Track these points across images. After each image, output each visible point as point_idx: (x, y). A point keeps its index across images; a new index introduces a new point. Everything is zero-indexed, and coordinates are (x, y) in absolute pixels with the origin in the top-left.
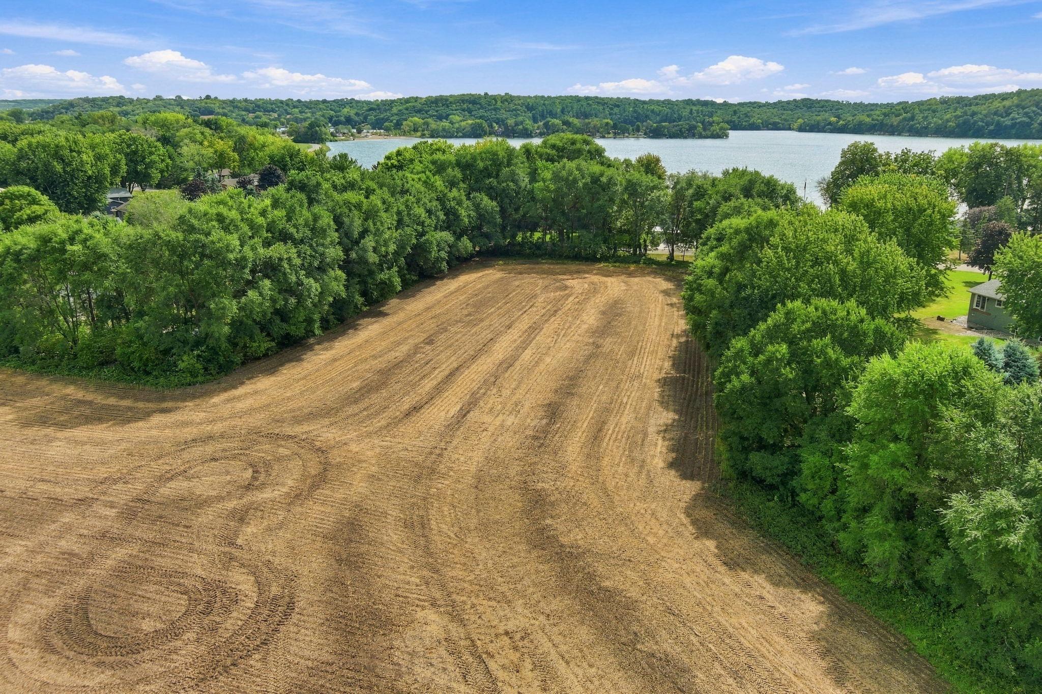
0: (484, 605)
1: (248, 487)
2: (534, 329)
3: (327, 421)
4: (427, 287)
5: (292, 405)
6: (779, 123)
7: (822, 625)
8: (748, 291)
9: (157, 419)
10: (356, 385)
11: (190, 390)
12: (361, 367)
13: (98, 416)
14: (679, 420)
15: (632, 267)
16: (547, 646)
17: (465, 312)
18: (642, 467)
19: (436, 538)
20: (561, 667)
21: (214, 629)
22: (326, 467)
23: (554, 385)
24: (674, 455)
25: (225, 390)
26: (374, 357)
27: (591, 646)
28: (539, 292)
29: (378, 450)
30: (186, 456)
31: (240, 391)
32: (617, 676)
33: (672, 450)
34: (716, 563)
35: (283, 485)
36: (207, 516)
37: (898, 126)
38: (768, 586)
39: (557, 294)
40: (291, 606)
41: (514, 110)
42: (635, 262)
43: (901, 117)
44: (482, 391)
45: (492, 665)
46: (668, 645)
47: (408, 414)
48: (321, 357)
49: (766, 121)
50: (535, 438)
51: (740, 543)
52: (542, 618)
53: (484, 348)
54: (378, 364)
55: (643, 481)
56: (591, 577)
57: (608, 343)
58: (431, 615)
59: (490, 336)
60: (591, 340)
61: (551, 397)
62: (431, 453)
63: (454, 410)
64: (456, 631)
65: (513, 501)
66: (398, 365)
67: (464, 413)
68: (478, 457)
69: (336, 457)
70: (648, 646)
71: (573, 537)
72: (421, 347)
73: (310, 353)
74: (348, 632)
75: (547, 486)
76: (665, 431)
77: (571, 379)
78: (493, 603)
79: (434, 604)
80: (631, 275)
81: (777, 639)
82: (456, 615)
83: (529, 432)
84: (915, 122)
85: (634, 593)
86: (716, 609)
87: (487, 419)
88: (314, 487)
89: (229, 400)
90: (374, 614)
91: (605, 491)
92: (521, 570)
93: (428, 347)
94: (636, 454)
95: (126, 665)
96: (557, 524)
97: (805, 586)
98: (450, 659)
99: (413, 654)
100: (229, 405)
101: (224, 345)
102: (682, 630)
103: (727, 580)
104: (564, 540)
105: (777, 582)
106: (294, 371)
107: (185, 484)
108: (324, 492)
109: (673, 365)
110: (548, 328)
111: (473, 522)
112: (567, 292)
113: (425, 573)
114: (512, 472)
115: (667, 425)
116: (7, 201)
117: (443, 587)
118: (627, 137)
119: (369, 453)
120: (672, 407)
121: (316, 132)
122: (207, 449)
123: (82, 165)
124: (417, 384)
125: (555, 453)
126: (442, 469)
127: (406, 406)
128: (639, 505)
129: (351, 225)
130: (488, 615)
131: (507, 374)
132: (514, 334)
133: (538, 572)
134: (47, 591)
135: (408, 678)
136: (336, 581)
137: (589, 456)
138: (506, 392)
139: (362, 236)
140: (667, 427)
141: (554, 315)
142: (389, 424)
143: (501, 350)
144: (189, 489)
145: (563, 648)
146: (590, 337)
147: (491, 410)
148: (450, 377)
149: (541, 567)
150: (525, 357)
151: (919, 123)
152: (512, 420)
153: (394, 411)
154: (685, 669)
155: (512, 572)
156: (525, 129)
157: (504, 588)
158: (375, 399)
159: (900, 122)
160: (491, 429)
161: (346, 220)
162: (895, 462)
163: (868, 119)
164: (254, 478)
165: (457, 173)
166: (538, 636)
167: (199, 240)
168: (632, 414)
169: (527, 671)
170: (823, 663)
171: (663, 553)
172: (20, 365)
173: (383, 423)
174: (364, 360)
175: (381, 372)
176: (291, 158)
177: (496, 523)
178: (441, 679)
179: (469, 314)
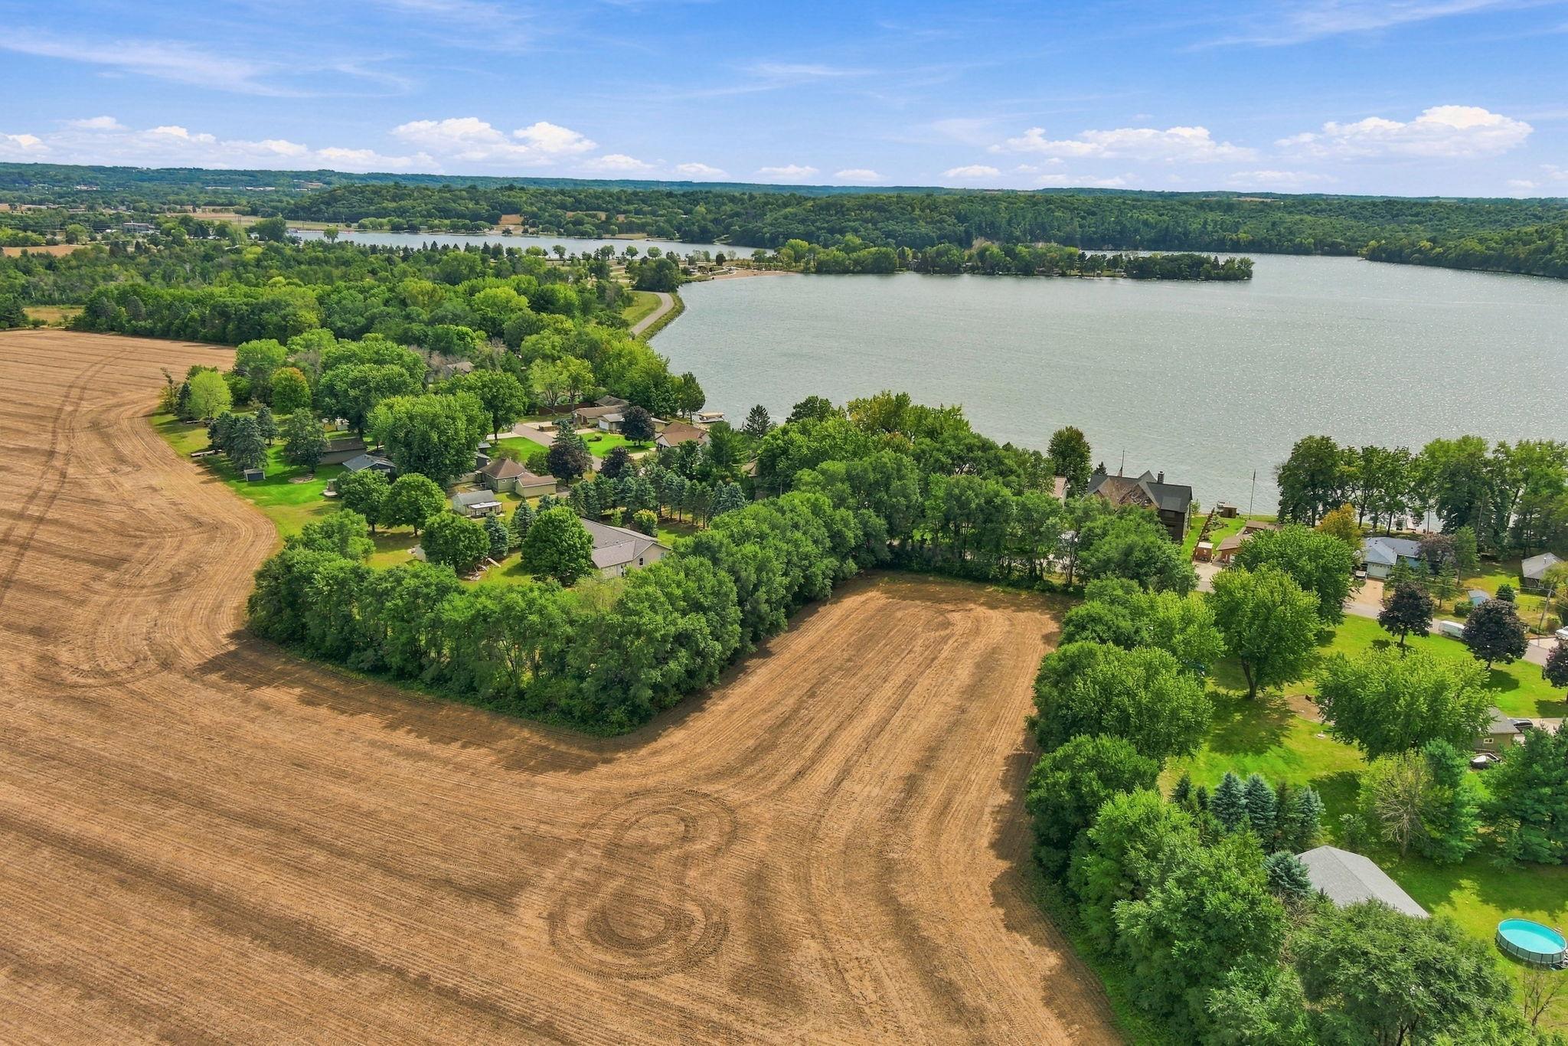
0: (844, 939)
1: (685, 839)
2: (908, 685)
3: (732, 781)
4: (811, 615)
5: (704, 762)
6: (1341, 244)
7: (1053, 972)
9: (603, 769)
10: (751, 743)
11: (619, 739)
12: (755, 722)
13: (557, 763)
14: (1013, 803)
15: (1024, 595)
16: (880, 968)
17: (846, 655)
18: (971, 845)
19: (815, 891)
20: (886, 981)
21: (684, 939)
22: (736, 826)
23: (917, 756)
24: (997, 836)
25: (647, 742)
26: (765, 711)
27: (908, 970)
28: (920, 629)
29: (773, 814)
30: (635, 808)
31: (661, 743)
32: (918, 989)
33: (997, 831)
34: (1000, 925)
35: (708, 838)
36: (661, 861)
37: (1526, 260)
38: (1029, 943)
39: (937, 634)
40: (726, 930)
41: (938, 221)
42: (1028, 588)
43: (1533, 246)
44: (855, 758)
45: (846, 976)
46: (954, 975)
47: (794, 780)
48: (719, 707)
49: (1321, 241)
50: (893, 811)
51: (1022, 912)
52: (879, 952)
53: (860, 706)
54: (768, 719)
55: (968, 859)
56: (915, 928)
57: (975, 708)
58: (813, 944)
59: (867, 691)
60: (959, 703)
61: (912, 769)
62: (812, 820)
63: (832, 776)
64: (827, 955)
65: (870, 867)
66: (785, 722)
67: (838, 782)
68: (848, 826)
69: (742, 816)
70: (942, 974)
71: (907, 899)
72: (805, 701)
73: (709, 702)
74: (763, 950)
75: (896, 856)
76: (998, 812)
77: (931, 749)
78: (849, 939)
79: (813, 937)
80: (1019, 608)
81: (1022, 977)
82: (826, 943)
83: (890, 805)
84: (1554, 255)
85: (941, 941)
86: (991, 956)
87: (857, 788)
88: (729, 843)
89: (654, 753)
90: (778, 940)
91: (938, 863)
92: (871, 920)
93: (811, 701)
94: (969, 834)
95: (641, 956)
96: (898, 888)
97: (1053, 947)
98: (823, 970)
99: (801, 965)
100: (655, 759)
101: (647, 705)
102: (965, 967)
103: (1004, 938)
104: (902, 900)
105: (1035, 941)
106: (700, 723)
107: (641, 833)
108: (737, 847)
109: (1025, 741)
110: (924, 682)
111: (841, 882)
112: (948, 631)
113: (808, 915)
114: (872, 842)
115: (1001, 807)
117: (820, 926)
118: (1099, 275)
119: (767, 815)
120: (1010, 789)
121: (666, 276)
122: (649, 802)
123: (456, 433)
124: (801, 747)
125: (906, 827)
126: (820, 834)
127: (794, 771)
128: (961, 878)
129: (748, 579)
130: (846, 947)
131: (877, 741)
132: (888, 690)
133: (881, 922)
134: (580, 905)
135: (798, 978)
136: (752, 915)
137: (932, 832)
138: (875, 761)
139: (756, 587)
140: (1000, 809)
141: (929, 666)
142: (780, 788)
143: (874, 713)
144: (644, 837)
145: (890, 971)
146: (959, 700)
147: (861, 780)
148: (829, 739)
149: (884, 918)
150: (896, 720)
151: (1559, 258)
152: (876, 791)
153: (784, 775)
154: (959, 990)
155: (864, 921)
156: (951, 262)
157: (858, 930)
158: (769, 760)
159: (1530, 254)
160: (860, 799)
161: (743, 574)
162: (1107, 874)
163: (1479, 248)
164: (687, 831)
165: (846, 487)
166: (876, 963)
167: (633, 622)
168: (975, 794)
169: (867, 982)
170: (1043, 994)
171: (967, 916)
172: (480, 704)
173: (775, 787)
174: (755, 715)
175: (770, 730)
176: (656, 386)
177: (857, 883)
178: (817, 981)
179: (849, 660)
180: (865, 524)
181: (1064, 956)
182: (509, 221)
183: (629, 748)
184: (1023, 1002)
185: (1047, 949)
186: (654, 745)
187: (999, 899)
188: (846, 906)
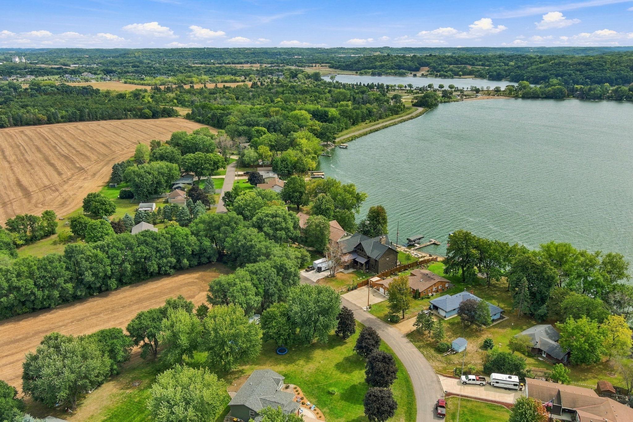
182: (424, 70)
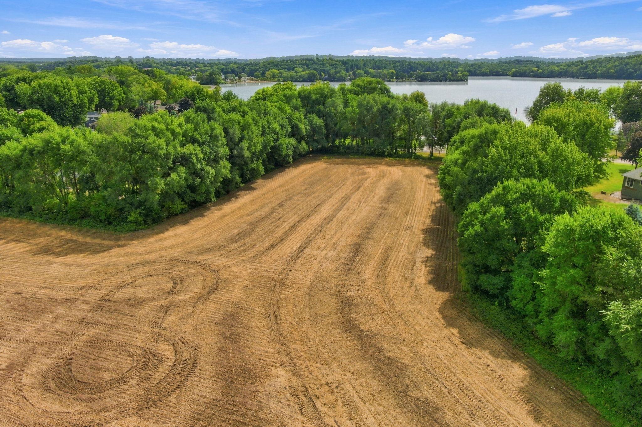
0: (314, 366)
1: (170, 293)
2: (347, 198)
3: (218, 253)
4: (280, 172)
5: (198, 243)
7: (526, 384)
8: (480, 174)
9: (116, 251)
10: (236, 231)
11: (136, 234)
12: (240, 221)
13: (79, 249)
14: (435, 255)
15: (407, 161)
16: (352, 392)
17: (303, 188)
18: (412, 283)
19: (284, 325)
20: (361, 405)
21: (148, 378)
22: (218, 280)
23: (358, 233)
24: (432, 276)
25: (157, 234)
26: (248, 215)
28: (349, 176)
29: (249, 271)
30: (133, 273)
31: (167, 234)
32: (396, 412)
33: (430, 273)
34: (458, 342)
35: (191, 291)
36: (145, 310)
37: (577, 73)
38: (490, 357)
39: (360, 177)
40: (195, 365)
41: (334, 64)
42: (408, 158)
43: (579, 67)
44: (313, 236)
45: (318, 404)
46: (428, 394)
47: (268, 249)
48: (215, 215)
49: (492, 71)
50: (345, 264)
51: (473, 330)
52: (349, 375)
53: (315, 209)
54: (249, 219)
55: (412, 292)
56: (380, 350)
57: (391, 207)
58: (281, 372)
59: (318, 203)
60: (381, 206)
61: (356, 240)
62: (281, 273)
63: (296, 247)
64: (296, 382)
65: (332, 303)
66: (262, 219)
67: (301, 250)
68: (310, 276)
69: (224, 275)
70: (415, 393)
71: (368, 326)
72: (276, 209)
73: (208, 212)
74: (229, 382)
75: (353, 294)
76: (426, 261)
77: (368, 229)
78: (319, 366)
79: (282, 365)
80: (406, 165)
81: (497, 391)
82: (295, 372)
83: (342, 261)
84: (588, 70)
85: (407, 361)
86: (459, 371)
87: (316, 253)
88: (210, 293)
89: (159, 240)
90: (247, 372)
91: (389, 298)
92: (337, 345)
93: (280, 209)
94: (408, 275)
95: (94, 400)
96: (358, 318)
97: (515, 358)
98: (292, 399)
99: (269, 396)
100: (159, 243)
102: (437, 385)
103: (466, 354)
104: (363, 327)
105: (495, 355)
106: (199, 223)
107: (132, 291)
108: (216, 296)
109: (432, 221)
110: (354, 198)
111: (307, 316)
112: (366, 176)
113: (277, 346)
114: (331, 286)
116: (26, 119)
117: (288, 354)
119: (244, 273)
120: (431, 247)
121: (213, 78)
122: (146, 269)
123: (71, 97)
124: (273, 231)
125: (358, 274)
126: (288, 282)
127: (267, 245)
128: (410, 307)
129: (234, 134)
130: (316, 373)
131: (328, 226)
132: (333, 201)
133: (346, 346)
134: (47, 355)
135: (265, 410)
136: (223, 350)
137: (379, 276)
138: (328, 237)
139: (240, 140)
140: (428, 259)
141: (358, 190)
142: (256, 255)
143: (325, 211)
144: (134, 293)
145: (362, 394)
146: (380, 204)
147: (318, 248)
148: (294, 227)
149: (349, 344)
150: (340, 215)
151: (590, 70)
152: (331, 254)
153: (260, 247)
154: (438, 409)
155: (331, 347)
156: (342, 76)
157: (325, 356)
158: (248, 240)
159: (578, 70)
160: (319, 258)
161: (231, 131)
162: (573, 281)
163: (557, 69)
164: (174, 287)
165: (299, 102)
166: (347, 386)
167: (141, 142)
168: (406, 251)
169: (340, 408)
170: (527, 408)
171: (424, 336)
172: (33, 218)
173: (252, 255)
174: (241, 217)
175: (252, 224)
176: (198, 94)
177: (322, 316)
178: (287, 412)
179: (306, 189)
180: (311, 123)
181: (528, 367)
183: (141, 238)
184: (509, 417)
185: (509, 362)
186: (162, 235)
187: (450, 322)
188: (313, 336)
